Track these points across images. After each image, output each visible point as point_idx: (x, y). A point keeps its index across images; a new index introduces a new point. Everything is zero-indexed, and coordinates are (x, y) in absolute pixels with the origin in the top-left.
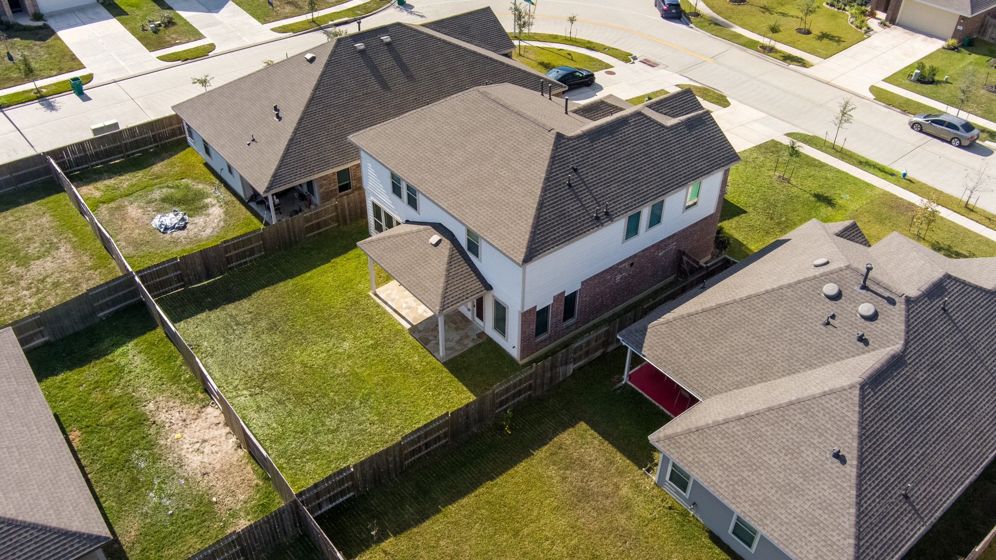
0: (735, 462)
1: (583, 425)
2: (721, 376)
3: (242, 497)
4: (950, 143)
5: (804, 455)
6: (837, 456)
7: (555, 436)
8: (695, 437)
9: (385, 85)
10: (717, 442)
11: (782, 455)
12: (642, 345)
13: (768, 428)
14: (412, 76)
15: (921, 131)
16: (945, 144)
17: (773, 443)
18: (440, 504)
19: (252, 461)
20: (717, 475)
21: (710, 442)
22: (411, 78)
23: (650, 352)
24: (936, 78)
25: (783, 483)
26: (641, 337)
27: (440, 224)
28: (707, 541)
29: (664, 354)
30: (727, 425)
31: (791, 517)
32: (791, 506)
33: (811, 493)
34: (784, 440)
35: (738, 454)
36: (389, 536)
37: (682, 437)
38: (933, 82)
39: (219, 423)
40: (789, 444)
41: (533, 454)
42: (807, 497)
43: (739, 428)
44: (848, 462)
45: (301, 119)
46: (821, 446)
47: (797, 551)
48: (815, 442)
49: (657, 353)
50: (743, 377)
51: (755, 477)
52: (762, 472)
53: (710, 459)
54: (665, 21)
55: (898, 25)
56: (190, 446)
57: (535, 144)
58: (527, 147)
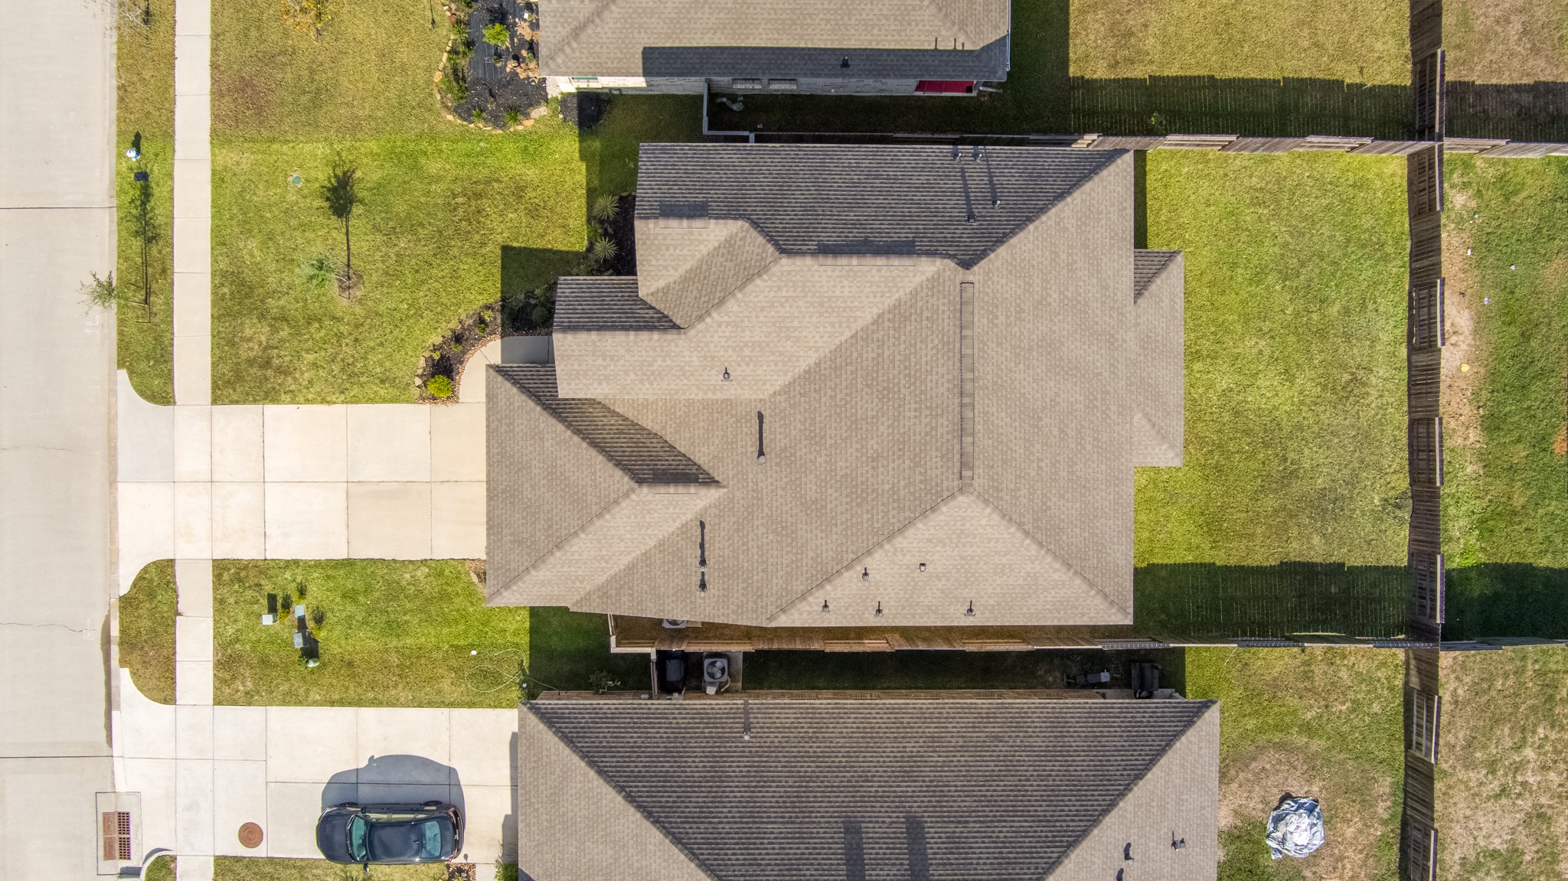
1: (1073, 71)
7: (1110, 80)
9: (915, 829)
12: (1000, 40)
14: (847, 831)
18: (1279, 87)
22: (852, 830)
29: (993, 7)
36: (1348, 85)
41: (1150, 76)
45: (1106, 811)
56: (1460, 343)
57: (999, 287)
58: (1008, 296)
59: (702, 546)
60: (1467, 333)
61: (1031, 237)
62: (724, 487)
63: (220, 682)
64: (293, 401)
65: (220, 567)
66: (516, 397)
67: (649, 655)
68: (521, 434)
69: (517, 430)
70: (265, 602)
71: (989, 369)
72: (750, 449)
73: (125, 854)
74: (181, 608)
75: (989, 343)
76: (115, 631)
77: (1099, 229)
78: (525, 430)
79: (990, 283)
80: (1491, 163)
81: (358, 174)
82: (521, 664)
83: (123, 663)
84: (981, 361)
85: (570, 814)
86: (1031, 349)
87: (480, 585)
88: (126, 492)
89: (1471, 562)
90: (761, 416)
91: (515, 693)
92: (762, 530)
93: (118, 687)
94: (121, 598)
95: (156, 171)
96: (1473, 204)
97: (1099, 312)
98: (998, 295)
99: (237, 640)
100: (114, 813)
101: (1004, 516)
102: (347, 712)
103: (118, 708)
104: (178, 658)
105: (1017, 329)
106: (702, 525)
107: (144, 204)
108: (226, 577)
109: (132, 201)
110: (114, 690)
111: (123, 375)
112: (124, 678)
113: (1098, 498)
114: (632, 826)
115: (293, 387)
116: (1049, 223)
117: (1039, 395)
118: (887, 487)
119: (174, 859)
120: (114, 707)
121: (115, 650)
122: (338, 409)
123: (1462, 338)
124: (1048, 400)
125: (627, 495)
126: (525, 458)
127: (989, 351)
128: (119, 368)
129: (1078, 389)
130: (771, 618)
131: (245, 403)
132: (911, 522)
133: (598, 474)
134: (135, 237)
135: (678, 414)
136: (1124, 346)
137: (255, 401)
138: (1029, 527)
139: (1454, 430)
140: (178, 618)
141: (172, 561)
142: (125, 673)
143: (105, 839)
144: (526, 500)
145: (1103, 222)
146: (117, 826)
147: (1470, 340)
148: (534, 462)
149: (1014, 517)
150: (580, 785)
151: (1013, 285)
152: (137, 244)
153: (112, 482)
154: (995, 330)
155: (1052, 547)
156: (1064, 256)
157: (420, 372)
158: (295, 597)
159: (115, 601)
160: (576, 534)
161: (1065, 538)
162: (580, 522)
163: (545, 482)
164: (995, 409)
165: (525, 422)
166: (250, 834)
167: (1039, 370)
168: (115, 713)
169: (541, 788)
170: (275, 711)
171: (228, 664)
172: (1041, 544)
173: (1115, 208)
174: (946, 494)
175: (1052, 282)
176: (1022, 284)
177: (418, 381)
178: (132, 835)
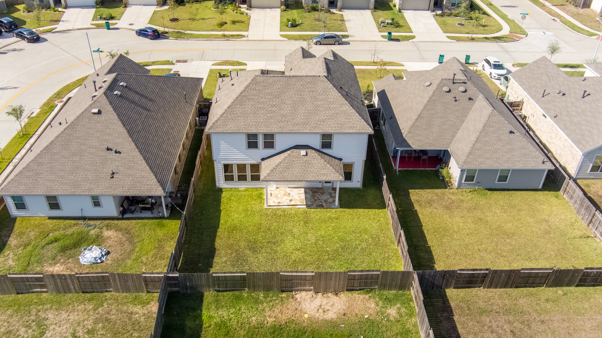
0: (490, 155)
1: (411, 191)
2: (445, 137)
3: (373, 305)
4: (334, 44)
5: (503, 139)
6: (511, 132)
7: (411, 200)
8: (471, 156)
10: (479, 153)
11: (498, 143)
12: (409, 145)
13: (486, 138)
15: (321, 44)
16: (333, 46)
17: (492, 141)
19: (352, 292)
20: (489, 162)
21: (477, 155)
23: (415, 146)
24: (297, 23)
25: (507, 151)
26: (406, 143)
27: (297, 145)
28: (489, 192)
30: (475, 146)
31: (519, 158)
32: (516, 155)
33: (516, 148)
34: (494, 138)
35: (487, 152)
37: (468, 159)
38: (296, 26)
39: (313, 296)
40: (496, 138)
41: (416, 210)
42: (516, 149)
43: (479, 144)
44: (515, 132)
45: (136, 145)
46: (504, 133)
47: (530, 166)
48: (501, 133)
49: (418, 144)
50: (452, 133)
51: (499, 155)
52: (499, 152)
53: (483, 159)
54: (152, 41)
55: (253, 8)
56: (319, 314)
57: (320, 85)
58: (317, 88)
60: (325, 317)
61: (337, 95)
71: (294, 82)
75: (302, 82)
77: (343, 119)
79: (320, 82)
80: (415, 325)
84: (296, 79)
86: (301, 95)
89: (204, 317)
96: (392, 319)
97: (315, 119)
98: (317, 85)
101: (247, 86)
105: (307, 91)
113: (251, 119)
116: (342, 101)
117: (286, 98)
123: (322, 314)
124: (285, 101)
127: (299, 82)
129: (288, 111)
136: (304, 129)
138: (243, 94)
139: (274, 311)
145: (346, 121)
147: (321, 318)
149: (247, 89)
151: (321, 89)
154: (306, 84)
155: (236, 102)
156: (332, 106)
161: (239, 106)
164: (281, 83)
167: (294, 98)
172: (237, 98)
173: (352, 125)
175: (323, 102)
176: (321, 92)
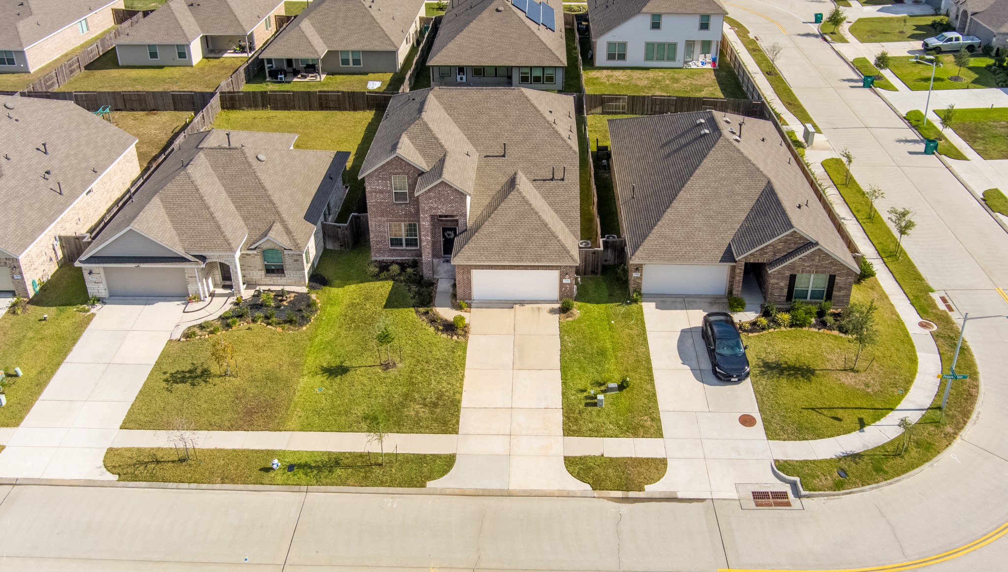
59: (545, 180)
62: (517, 170)
63: (647, 434)
64: (461, 393)
65: (568, 431)
66: (470, 245)
67: (603, 241)
68: (489, 243)
69: (486, 246)
70: (590, 408)
72: (501, 160)
73: (784, 495)
74: (598, 454)
76: (619, 494)
78: (487, 241)
81: (325, 365)
82: (618, 306)
83: (641, 489)
85: (683, 235)
87: (574, 317)
88: (516, 484)
90: (486, 157)
91: (634, 306)
92: (536, 156)
93: (660, 493)
94: (594, 489)
95: (290, 460)
99: (617, 424)
100: (755, 502)
102: (656, 374)
103: (675, 493)
104: (634, 456)
106: (534, 180)
107: (310, 467)
108: (575, 428)
109: (306, 474)
110: (662, 496)
111: (430, 484)
112: (651, 489)
114: (681, 205)
115: (452, 392)
118: (518, 112)
119: (776, 461)
120: (674, 496)
121: (632, 494)
122: (467, 373)
125: (520, 193)
126: (501, 242)
128: (424, 487)
130: (575, 153)
131: (459, 417)
132: (532, 104)
133: (510, 205)
134: (333, 472)
135: (483, 190)
137: (459, 411)
140: (605, 456)
141: (565, 457)
142: (647, 488)
143: (775, 506)
144: (523, 242)
146: (764, 500)
148: (504, 237)
150: (667, 230)
152: (338, 471)
153: (508, 494)
157: (449, 337)
158: (585, 394)
159: (596, 493)
160: (539, 217)
162: (533, 214)
163: (514, 231)
165: (483, 241)
166: (747, 421)
168: (680, 496)
169: (673, 250)
170: (661, 406)
171: (633, 429)
174: (520, 94)
177: (455, 338)
178: (769, 490)
